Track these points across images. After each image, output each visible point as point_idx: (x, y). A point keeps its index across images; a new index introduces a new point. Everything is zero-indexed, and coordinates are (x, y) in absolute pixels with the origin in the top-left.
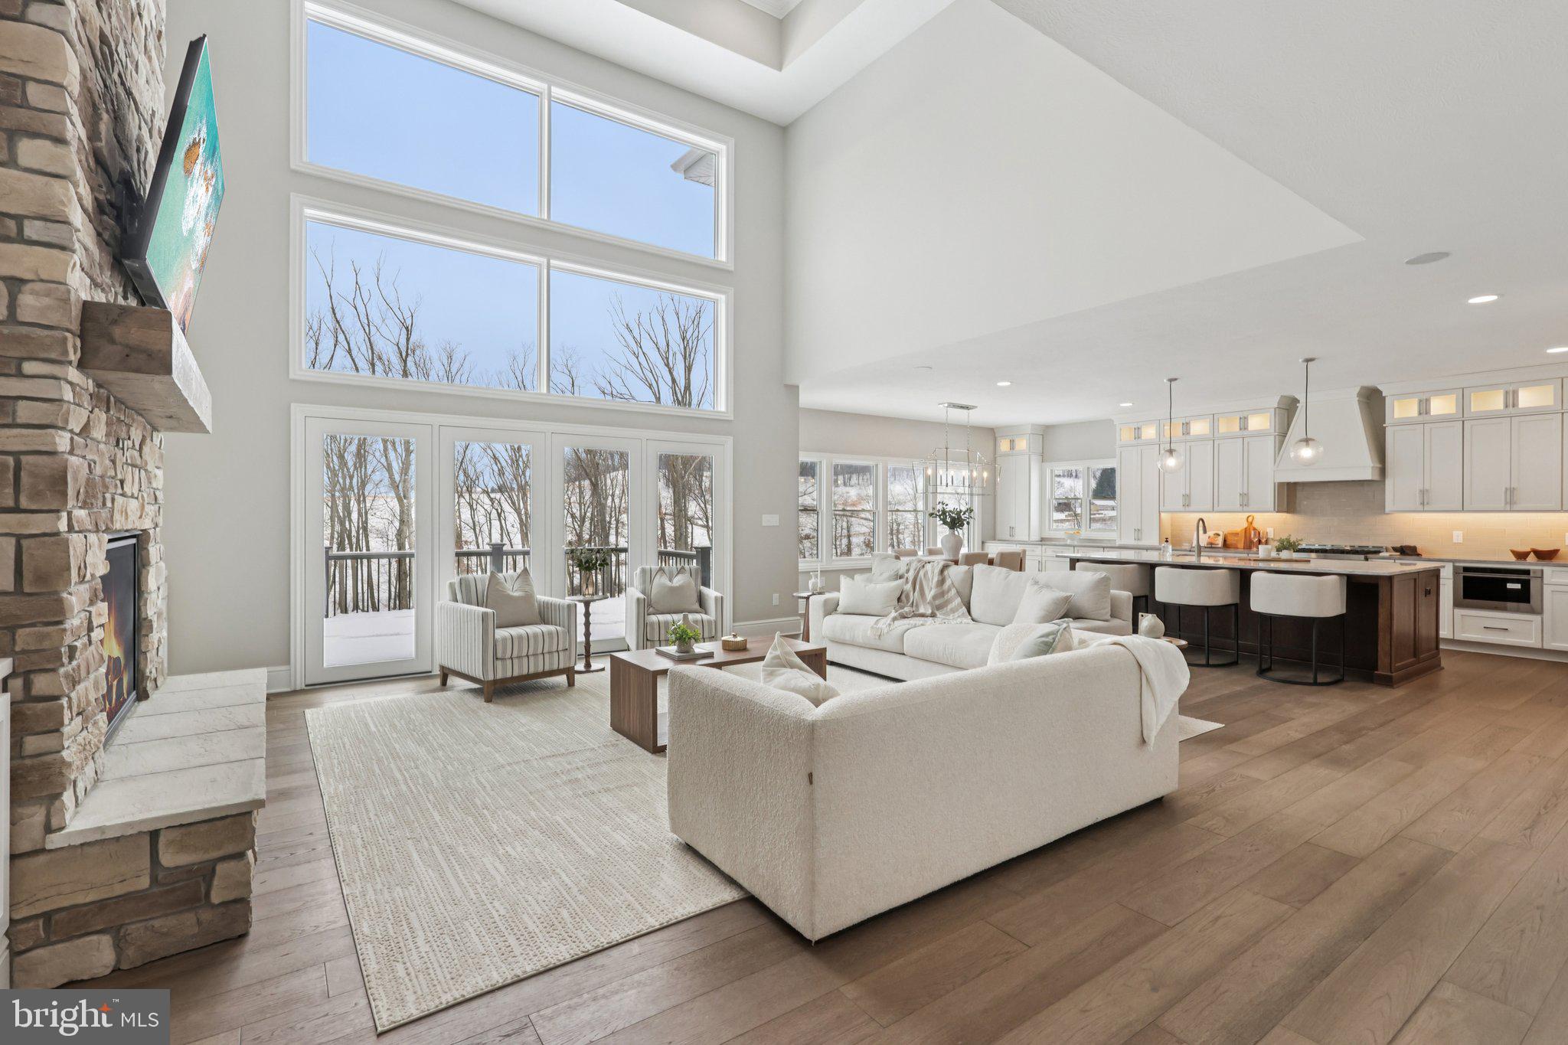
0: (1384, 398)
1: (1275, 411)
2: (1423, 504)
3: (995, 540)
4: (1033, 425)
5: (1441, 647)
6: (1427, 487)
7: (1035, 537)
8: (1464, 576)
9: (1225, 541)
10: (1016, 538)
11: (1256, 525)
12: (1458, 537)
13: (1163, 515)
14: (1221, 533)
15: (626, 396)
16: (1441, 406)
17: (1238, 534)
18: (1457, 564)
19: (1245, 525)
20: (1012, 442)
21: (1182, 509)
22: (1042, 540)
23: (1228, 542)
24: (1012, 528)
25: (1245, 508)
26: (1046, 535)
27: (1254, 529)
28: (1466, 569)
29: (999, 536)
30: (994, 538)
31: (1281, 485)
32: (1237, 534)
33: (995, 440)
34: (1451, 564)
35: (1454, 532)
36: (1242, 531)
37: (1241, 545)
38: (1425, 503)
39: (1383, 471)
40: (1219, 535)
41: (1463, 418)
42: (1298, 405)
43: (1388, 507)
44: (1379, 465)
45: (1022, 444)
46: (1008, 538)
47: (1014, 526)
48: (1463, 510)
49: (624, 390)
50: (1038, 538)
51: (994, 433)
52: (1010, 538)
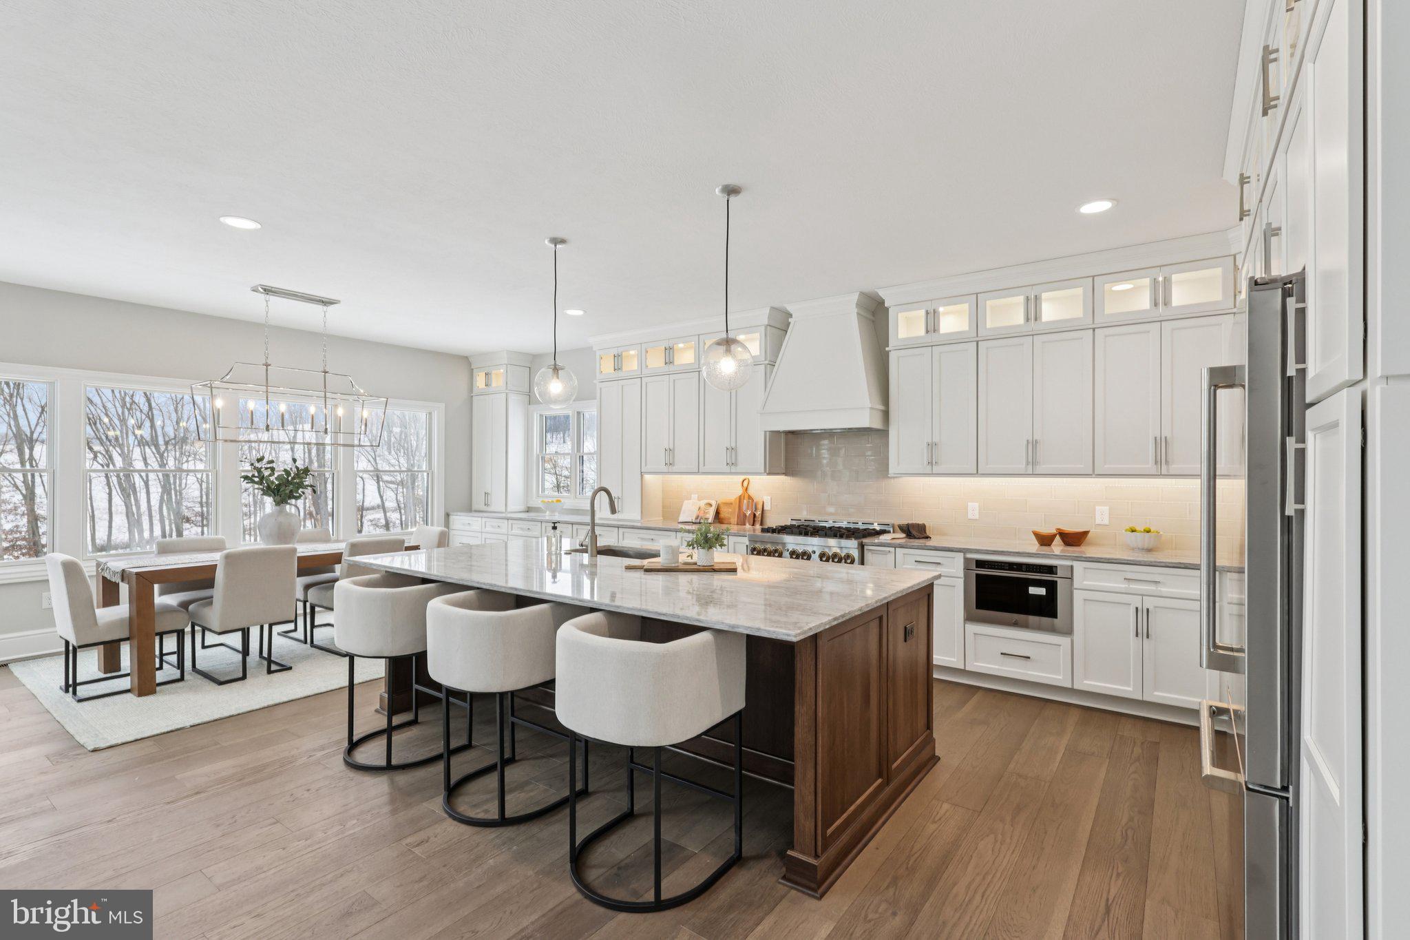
0: (887, 310)
1: (766, 330)
2: (930, 463)
3: (472, 511)
4: (510, 352)
5: (934, 676)
6: (936, 440)
7: (511, 506)
8: (977, 575)
9: (717, 513)
10: (492, 508)
11: (751, 492)
12: (973, 511)
13: (647, 477)
14: (714, 503)
16: (953, 321)
17: (731, 504)
18: (969, 556)
19: (740, 491)
20: (488, 375)
21: (665, 469)
22: (529, 510)
23: (722, 515)
24: (487, 494)
25: (733, 469)
26: (532, 504)
27: (750, 497)
28: (980, 564)
29: (475, 507)
30: (469, 509)
31: (775, 434)
32: (729, 504)
33: (471, 372)
34: (961, 555)
35: (969, 504)
36: (736, 499)
37: (734, 520)
38: (934, 462)
39: (886, 415)
40: (711, 505)
41: (976, 339)
42: (790, 320)
43: (893, 469)
44: (882, 407)
45: (498, 379)
46: (483, 508)
47: (489, 491)
48: (977, 474)
50: (522, 508)
51: (470, 364)
52: (485, 508)
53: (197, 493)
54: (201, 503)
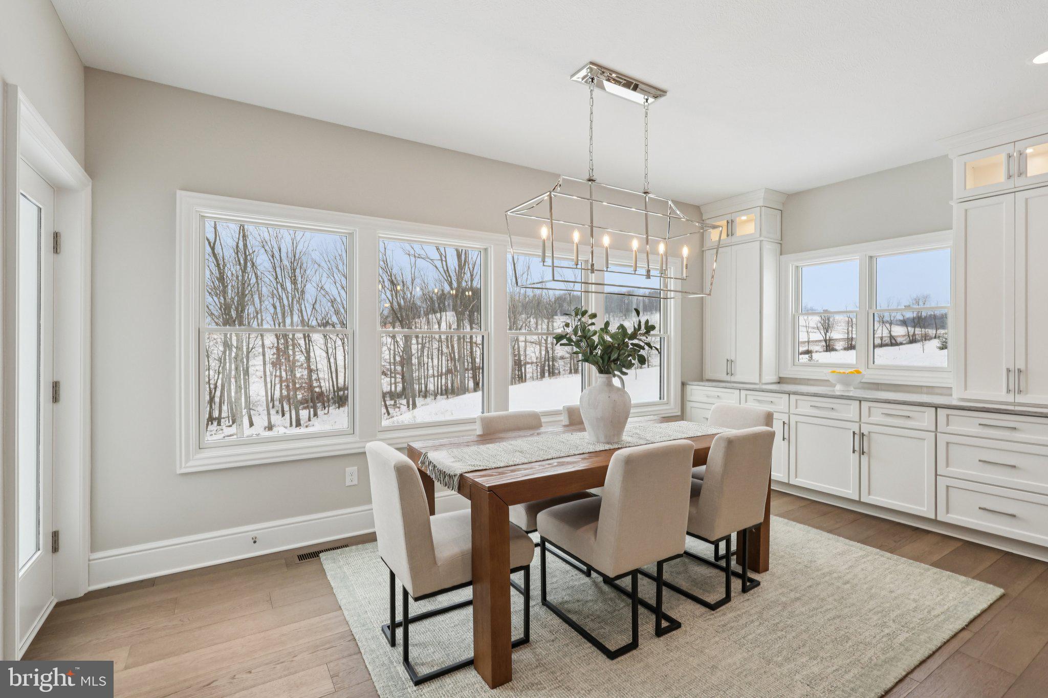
3: (702, 380)
4: (768, 191)
7: (770, 376)
10: (737, 378)
15: (422, 256)
20: (731, 223)
22: (781, 381)
24: (730, 362)
26: (786, 373)
29: (708, 374)
30: (701, 378)
33: (704, 222)
45: (747, 226)
46: (724, 377)
47: (733, 358)
49: (422, 252)
50: (774, 378)
51: (701, 214)
52: (728, 378)
53: (387, 357)
54: (390, 363)
